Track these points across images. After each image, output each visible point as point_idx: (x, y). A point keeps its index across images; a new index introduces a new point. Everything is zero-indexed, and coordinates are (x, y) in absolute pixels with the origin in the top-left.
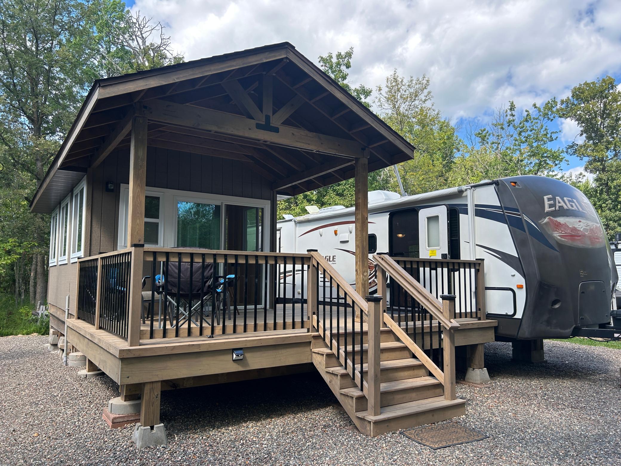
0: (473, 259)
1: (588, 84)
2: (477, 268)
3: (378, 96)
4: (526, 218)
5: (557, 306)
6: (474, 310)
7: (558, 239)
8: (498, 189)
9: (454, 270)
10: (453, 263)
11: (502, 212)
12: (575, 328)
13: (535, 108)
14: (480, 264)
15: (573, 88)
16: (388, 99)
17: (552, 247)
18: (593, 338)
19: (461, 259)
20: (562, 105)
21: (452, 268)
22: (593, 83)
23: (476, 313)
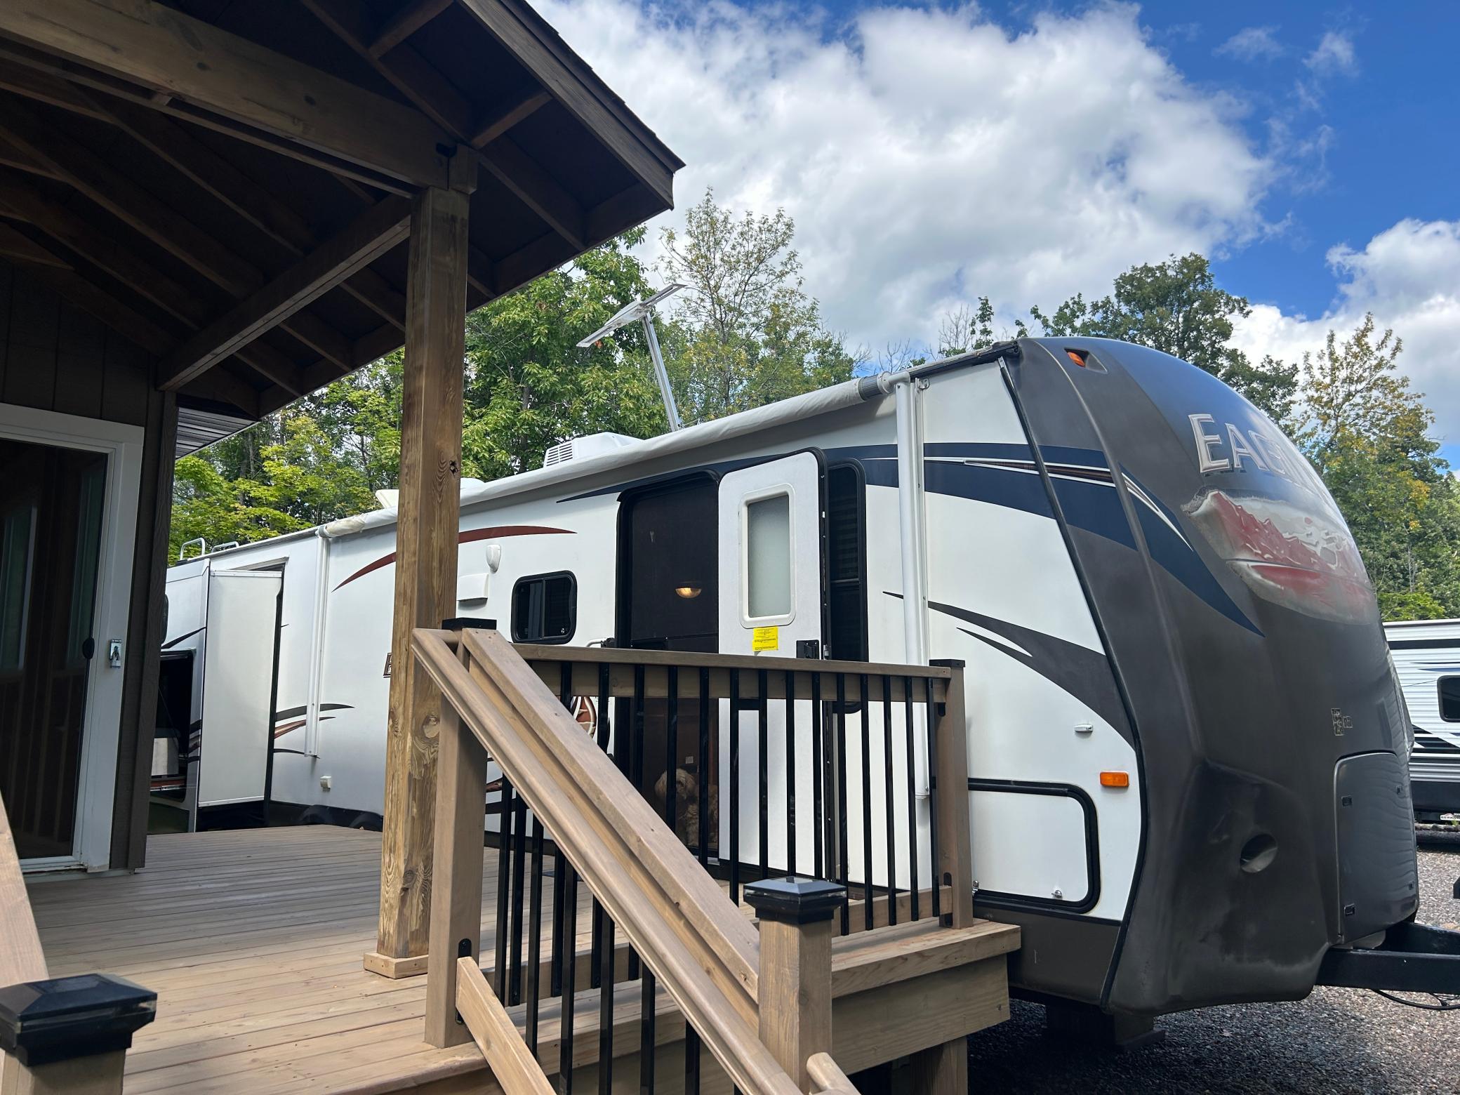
0: (918, 659)
1: (1151, 270)
2: (937, 698)
3: (667, 254)
4: (1133, 489)
5: (1259, 864)
6: (925, 884)
7: (1255, 581)
8: (1017, 376)
9: (841, 708)
10: (840, 677)
11: (1036, 467)
12: (1330, 950)
13: (1036, 317)
14: (946, 682)
15: (1118, 277)
16: (691, 264)
17: (1233, 613)
18: (1397, 994)
19: (873, 658)
20: (1094, 315)
21: (833, 697)
22: (1161, 268)
23: (936, 892)
